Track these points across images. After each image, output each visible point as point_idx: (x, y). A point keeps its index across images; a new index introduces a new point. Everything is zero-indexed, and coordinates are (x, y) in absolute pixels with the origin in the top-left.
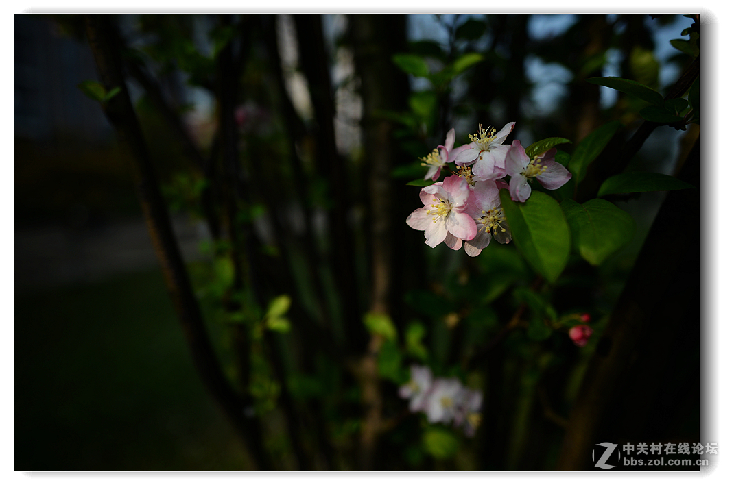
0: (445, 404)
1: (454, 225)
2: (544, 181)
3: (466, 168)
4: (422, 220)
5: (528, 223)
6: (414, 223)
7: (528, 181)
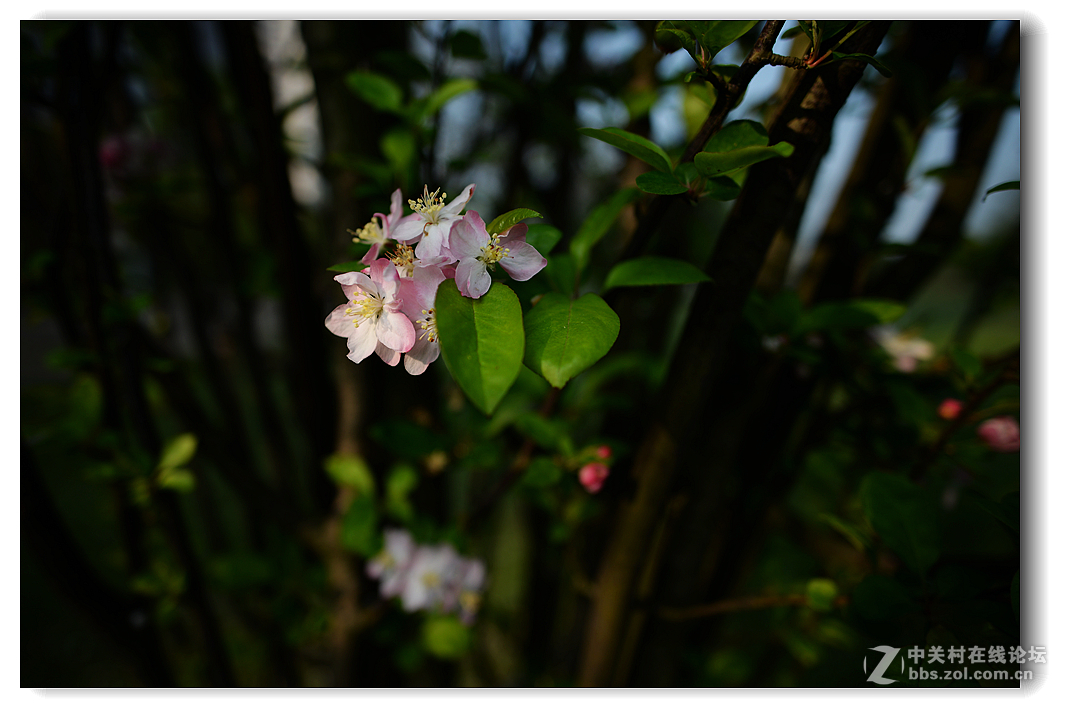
0: (428, 583)
1: (386, 330)
2: (510, 268)
3: (406, 247)
4: (347, 323)
5: (478, 329)
6: (335, 326)
7: (488, 269)
